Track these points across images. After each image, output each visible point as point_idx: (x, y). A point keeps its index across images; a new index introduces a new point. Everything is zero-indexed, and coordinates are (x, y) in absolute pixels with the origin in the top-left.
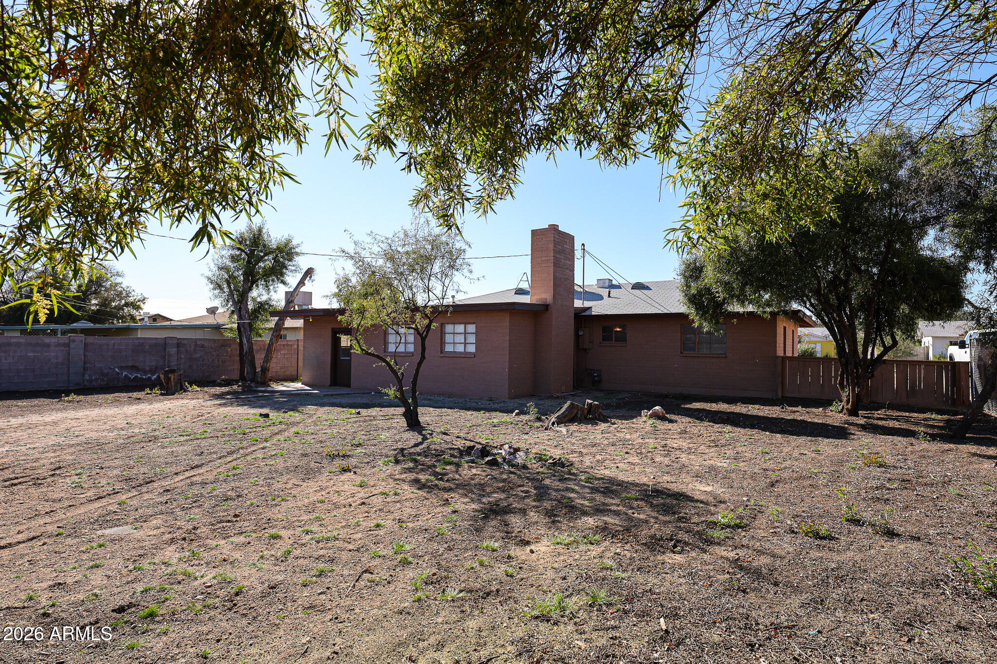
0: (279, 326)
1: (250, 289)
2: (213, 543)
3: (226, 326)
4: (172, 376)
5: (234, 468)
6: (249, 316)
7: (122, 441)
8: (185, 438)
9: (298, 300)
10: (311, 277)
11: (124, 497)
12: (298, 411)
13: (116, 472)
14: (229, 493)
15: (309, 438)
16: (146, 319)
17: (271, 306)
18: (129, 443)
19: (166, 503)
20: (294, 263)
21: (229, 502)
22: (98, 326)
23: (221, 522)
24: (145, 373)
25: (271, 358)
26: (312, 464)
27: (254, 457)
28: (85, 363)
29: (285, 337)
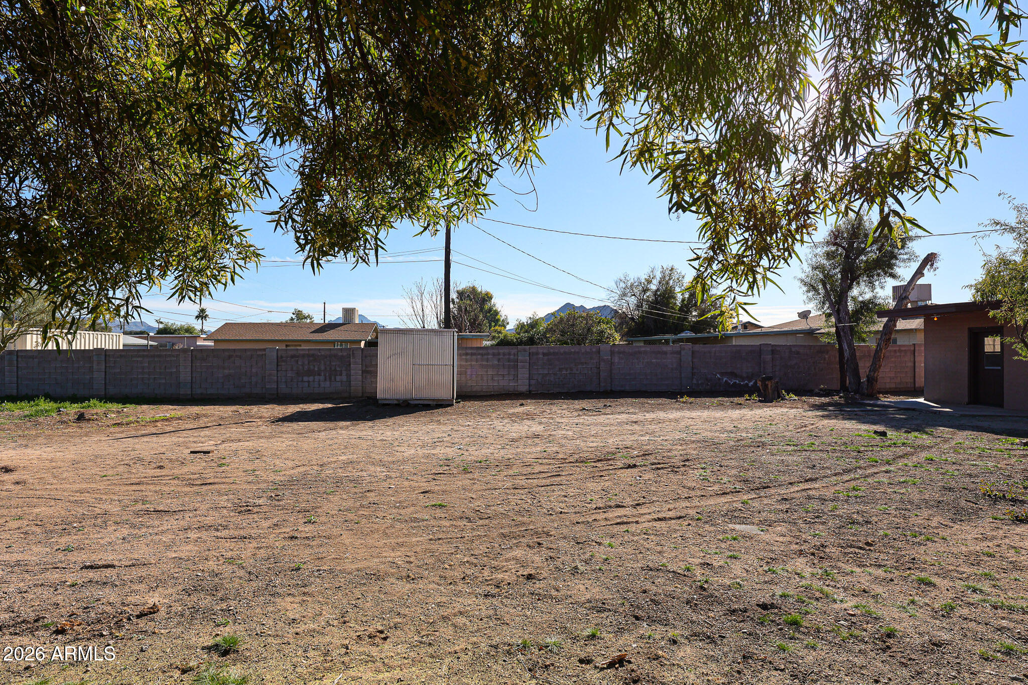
0: (889, 329)
1: (850, 287)
2: (848, 568)
3: (822, 331)
4: (769, 383)
5: (854, 489)
6: (850, 318)
7: (733, 443)
8: (792, 448)
9: (913, 296)
10: (932, 265)
11: (745, 497)
12: (927, 433)
13: (734, 472)
14: (855, 516)
15: (951, 469)
16: (740, 327)
17: (876, 305)
18: (739, 446)
19: (787, 512)
20: (906, 250)
21: (855, 527)
22: (699, 335)
23: (851, 547)
24: (743, 379)
25: (880, 367)
26: (963, 503)
27: (877, 480)
28: (693, 368)
29: (895, 341)
